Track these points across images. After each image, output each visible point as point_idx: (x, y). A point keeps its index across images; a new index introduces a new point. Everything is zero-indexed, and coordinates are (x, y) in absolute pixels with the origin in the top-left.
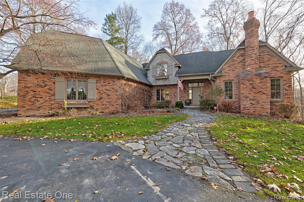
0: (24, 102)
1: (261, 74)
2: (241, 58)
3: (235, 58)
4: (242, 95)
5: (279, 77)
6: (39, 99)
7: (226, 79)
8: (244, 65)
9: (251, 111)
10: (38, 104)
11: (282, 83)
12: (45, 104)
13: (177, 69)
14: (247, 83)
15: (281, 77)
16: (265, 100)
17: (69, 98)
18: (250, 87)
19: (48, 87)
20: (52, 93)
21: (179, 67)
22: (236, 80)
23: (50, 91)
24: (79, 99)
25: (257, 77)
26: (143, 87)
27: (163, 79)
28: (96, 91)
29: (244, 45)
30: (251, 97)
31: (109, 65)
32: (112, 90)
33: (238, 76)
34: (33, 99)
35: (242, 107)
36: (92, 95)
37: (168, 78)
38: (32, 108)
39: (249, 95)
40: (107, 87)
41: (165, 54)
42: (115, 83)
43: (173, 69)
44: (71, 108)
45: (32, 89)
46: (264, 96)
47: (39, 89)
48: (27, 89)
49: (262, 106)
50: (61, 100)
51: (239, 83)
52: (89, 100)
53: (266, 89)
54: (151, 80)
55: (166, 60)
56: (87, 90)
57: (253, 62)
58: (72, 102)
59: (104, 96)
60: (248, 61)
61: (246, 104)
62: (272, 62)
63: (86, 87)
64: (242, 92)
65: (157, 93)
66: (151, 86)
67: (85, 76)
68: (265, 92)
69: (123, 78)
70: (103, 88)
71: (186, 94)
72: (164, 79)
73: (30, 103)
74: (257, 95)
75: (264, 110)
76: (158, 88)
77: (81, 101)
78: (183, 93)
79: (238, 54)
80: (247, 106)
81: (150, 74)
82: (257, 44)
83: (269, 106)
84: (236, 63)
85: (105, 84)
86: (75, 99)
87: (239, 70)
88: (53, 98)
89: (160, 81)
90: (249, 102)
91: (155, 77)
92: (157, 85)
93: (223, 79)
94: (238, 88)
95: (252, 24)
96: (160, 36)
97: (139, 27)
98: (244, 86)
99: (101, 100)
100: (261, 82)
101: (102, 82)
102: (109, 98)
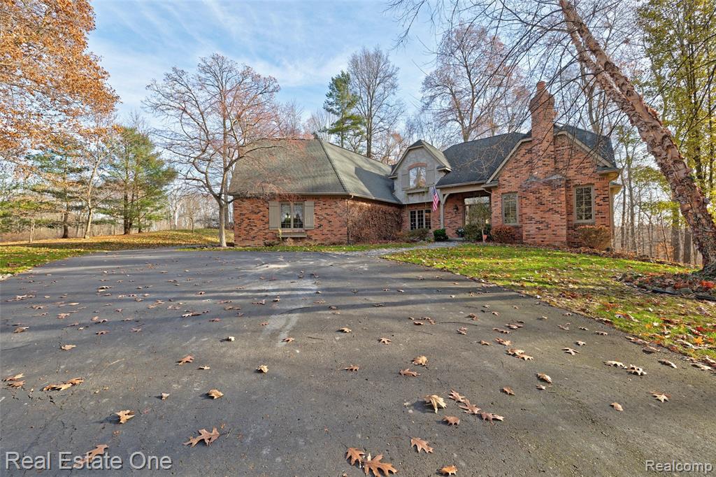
1: (552, 181)
3: (518, 157)
4: (524, 216)
5: (588, 184)
6: (254, 228)
7: (505, 190)
8: (532, 168)
9: (538, 240)
10: (252, 234)
11: (593, 193)
12: (259, 233)
13: (443, 174)
14: (532, 197)
15: (591, 184)
16: (558, 223)
17: (283, 226)
18: (536, 202)
19: (261, 213)
20: (266, 220)
21: (447, 172)
22: (521, 192)
23: (263, 218)
24: (295, 227)
25: (546, 187)
26: (384, 208)
27: (419, 193)
28: (314, 216)
29: (531, 136)
30: (538, 218)
31: (330, 179)
32: (335, 215)
35: (525, 233)
36: (310, 221)
37: (427, 192)
39: (534, 216)
40: (328, 211)
41: (422, 150)
42: (338, 205)
43: (436, 176)
44: (287, 238)
45: (247, 216)
46: (557, 217)
47: (254, 216)
48: (242, 217)
49: (554, 232)
50: (275, 229)
52: (306, 229)
53: (559, 205)
54: (401, 196)
55: (423, 161)
56: (303, 215)
57: (540, 164)
58: (287, 230)
59: (324, 222)
60: (536, 161)
61: (530, 229)
63: (303, 211)
64: (524, 211)
65: (411, 217)
66: (400, 206)
67: (302, 198)
68: (559, 210)
69: (348, 197)
70: (323, 213)
71: (459, 217)
72: (421, 192)
74: (547, 215)
75: (557, 239)
76: (413, 209)
77: (297, 230)
78: (454, 216)
79: (523, 151)
80: (532, 232)
81: (398, 185)
83: (565, 232)
84: (522, 164)
85: (325, 206)
86: (290, 227)
87: (524, 175)
88: (267, 226)
89: (415, 196)
90: (535, 226)
91: (407, 190)
92: (411, 203)
93: (501, 190)
96: (438, 99)
97: (393, 86)
98: (527, 202)
99: (321, 229)
100: (552, 195)
101: (321, 205)
102: (331, 226)
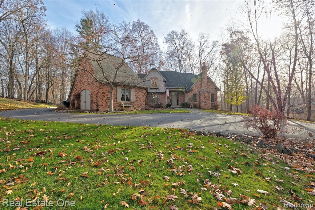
0: (102, 102)
1: (208, 91)
2: (200, 83)
4: (201, 101)
5: (213, 93)
7: (194, 92)
8: (201, 86)
9: (205, 108)
11: (214, 95)
13: (164, 83)
14: (203, 95)
16: (209, 102)
17: (122, 100)
18: (204, 97)
19: (113, 93)
20: (115, 97)
21: (165, 82)
22: (198, 93)
24: (126, 101)
25: (207, 93)
27: (155, 89)
28: (135, 96)
29: (201, 77)
32: (142, 96)
33: (199, 91)
34: (107, 101)
35: (201, 106)
36: (133, 99)
37: (159, 88)
38: (106, 106)
39: (204, 101)
40: (139, 94)
41: (157, 72)
42: (143, 92)
43: (162, 83)
45: (106, 94)
47: (109, 94)
49: (208, 106)
50: (119, 102)
51: (200, 94)
52: (132, 102)
55: (157, 76)
57: (205, 86)
59: (138, 99)
60: (203, 85)
61: (203, 104)
62: (211, 86)
63: (129, 93)
64: (201, 99)
67: (130, 87)
68: (209, 99)
73: (105, 103)
74: (206, 101)
77: (128, 102)
79: (199, 81)
82: (206, 78)
83: (211, 105)
85: (138, 92)
86: (124, 101)
87: (199, 88)
88: (116, 100)
89: (153, 90)
91: (150, 87)
92: (151, 92)
93: (193, 92)
94: (199, 97)
95: (205, 68)
98: (202, 96)
99: (137, 102)
100: (208, 95)
101: (137, 91)
102: (140, 101)
